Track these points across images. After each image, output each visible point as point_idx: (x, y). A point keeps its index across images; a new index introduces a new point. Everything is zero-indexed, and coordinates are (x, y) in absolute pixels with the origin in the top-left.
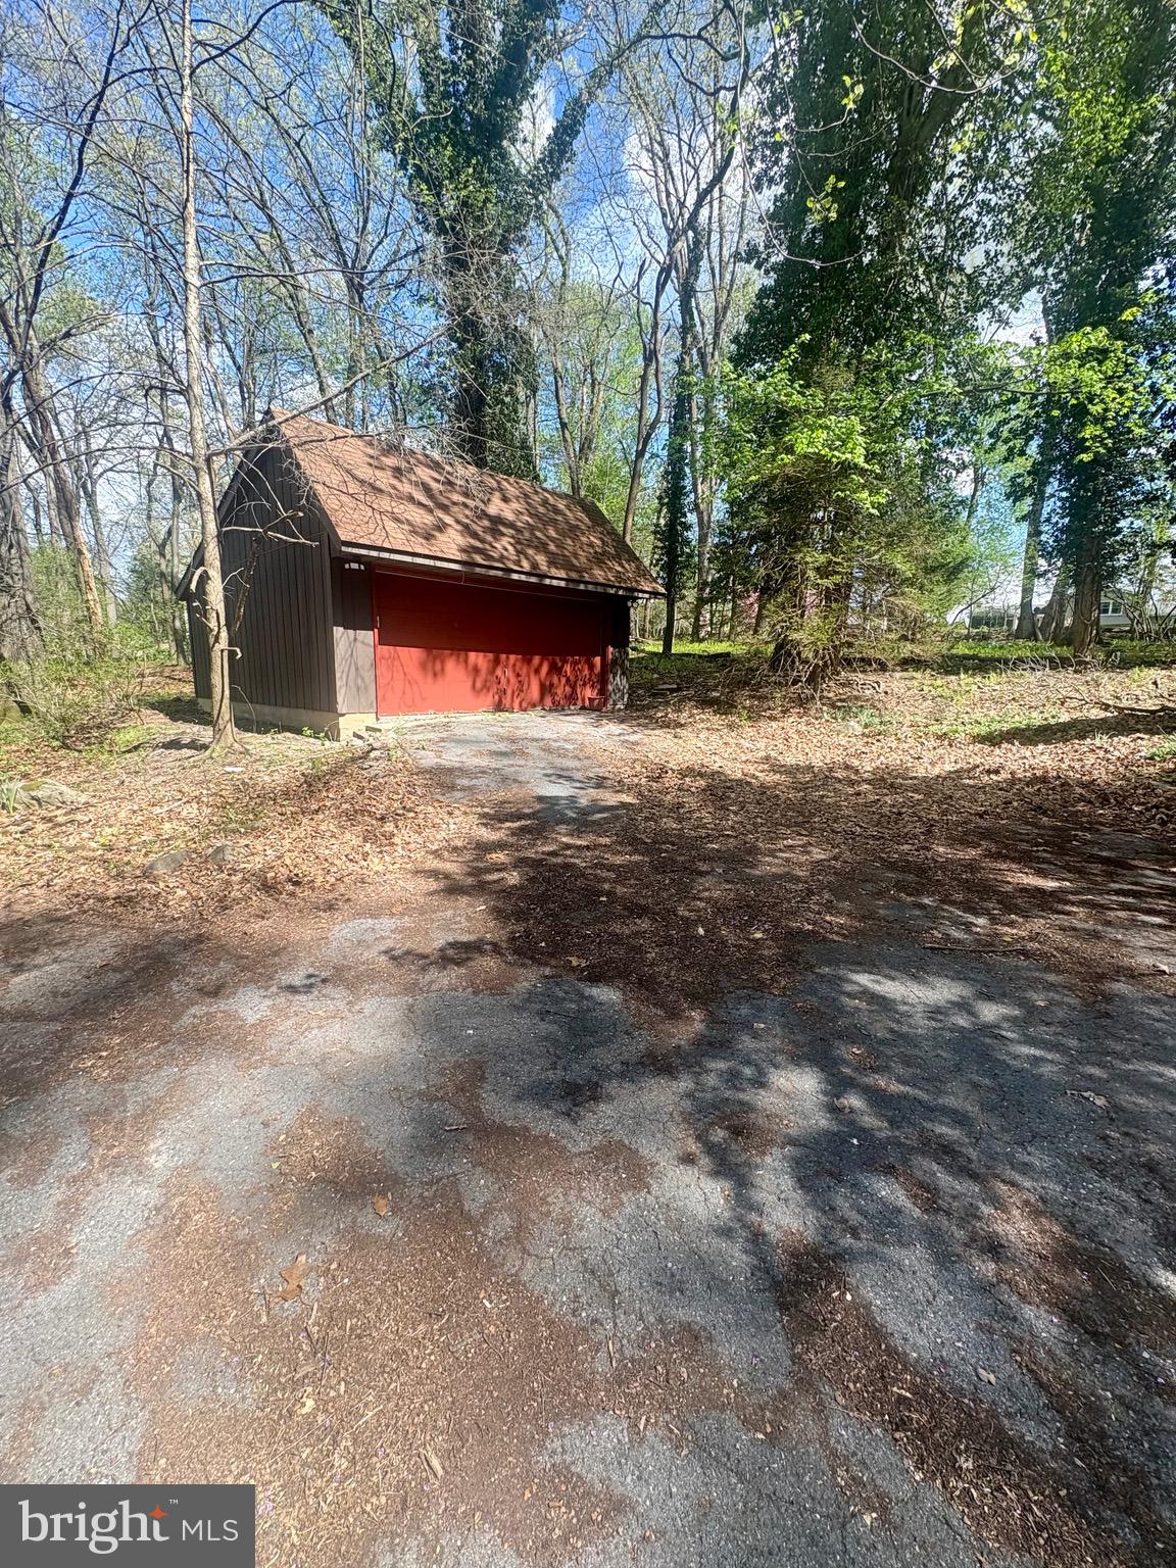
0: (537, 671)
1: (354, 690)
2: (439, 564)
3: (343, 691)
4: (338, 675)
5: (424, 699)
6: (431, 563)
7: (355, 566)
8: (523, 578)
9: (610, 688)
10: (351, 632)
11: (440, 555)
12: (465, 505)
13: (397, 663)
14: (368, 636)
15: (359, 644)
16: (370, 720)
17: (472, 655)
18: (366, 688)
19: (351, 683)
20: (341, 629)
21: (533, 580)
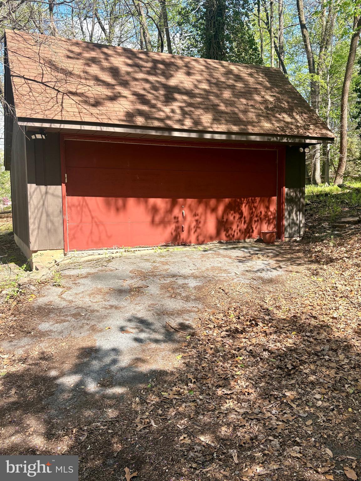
0: (214, 210)
1: (45, 232)
2: (105, 129)
3: (35, 233)
4: (31, 221)
5: (109, 237)
6: (98, 128)
7: (39, 136)
8: (185, 135)
9: (285, 223)
10: (43, 188)
11: (106, 121)
12: (147, 81)
13: (86, 210)
14: (58, 190)
15: (49, 196)
16: (58, 255)
17: (152, 201)
18: (55, 230)
19: (43, 226)
20: (34, 186)
21: (193, 135)
